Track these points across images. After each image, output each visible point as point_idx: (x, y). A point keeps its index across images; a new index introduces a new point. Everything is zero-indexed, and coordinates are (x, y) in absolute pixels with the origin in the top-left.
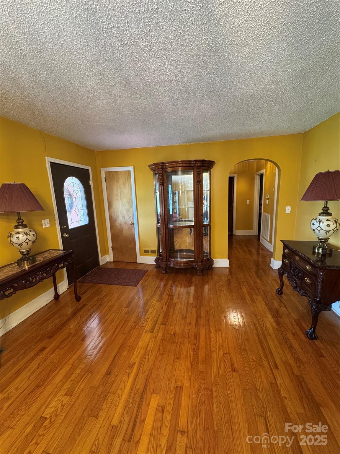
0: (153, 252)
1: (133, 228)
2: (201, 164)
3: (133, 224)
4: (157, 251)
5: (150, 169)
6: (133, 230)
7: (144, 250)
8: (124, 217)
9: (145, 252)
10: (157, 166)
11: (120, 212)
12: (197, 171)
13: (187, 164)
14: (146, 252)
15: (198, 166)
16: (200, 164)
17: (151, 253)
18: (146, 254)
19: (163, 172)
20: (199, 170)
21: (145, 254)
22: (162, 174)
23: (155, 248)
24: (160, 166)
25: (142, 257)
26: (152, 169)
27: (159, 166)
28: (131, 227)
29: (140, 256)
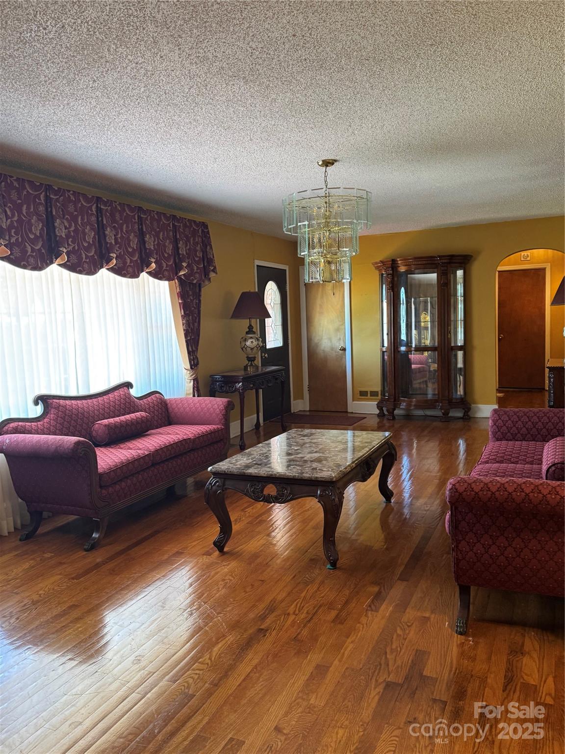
0: (374, 394)
1: (344, 356)
2: (448, 261)
3: (344, 350)
4: (380, 393)
5: (375, 267)
6: (343, 359)
7: (360, 391)
8: (330, 339)
9: (361, 395)
10: (385, 264)
11: (324, 332)
12: (442, 270)
13: (427, 260)
14: (363, 394)
15: (445, 263)
16: (446, 261)
17: (371, 396)
18: (363, 397)
19: (393, 272)
20: (446, 268)
21: (361, 397)
22: (393, 275)
23: (378, 388)
24: (389, 264)
25: (356, 403)
26: (377, 268)
27: (387, 264)
28: (341, 354)
29: (353, 400)
